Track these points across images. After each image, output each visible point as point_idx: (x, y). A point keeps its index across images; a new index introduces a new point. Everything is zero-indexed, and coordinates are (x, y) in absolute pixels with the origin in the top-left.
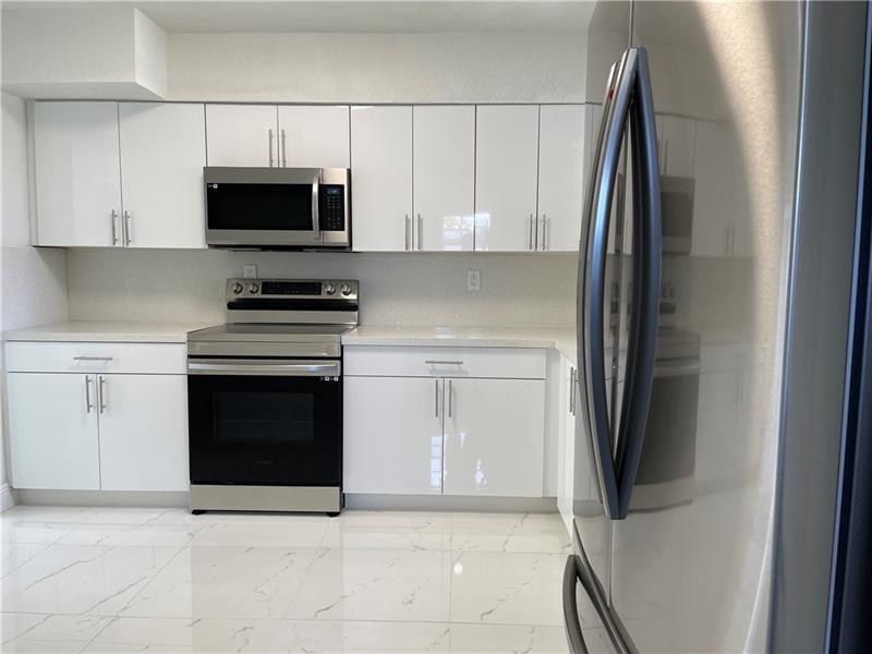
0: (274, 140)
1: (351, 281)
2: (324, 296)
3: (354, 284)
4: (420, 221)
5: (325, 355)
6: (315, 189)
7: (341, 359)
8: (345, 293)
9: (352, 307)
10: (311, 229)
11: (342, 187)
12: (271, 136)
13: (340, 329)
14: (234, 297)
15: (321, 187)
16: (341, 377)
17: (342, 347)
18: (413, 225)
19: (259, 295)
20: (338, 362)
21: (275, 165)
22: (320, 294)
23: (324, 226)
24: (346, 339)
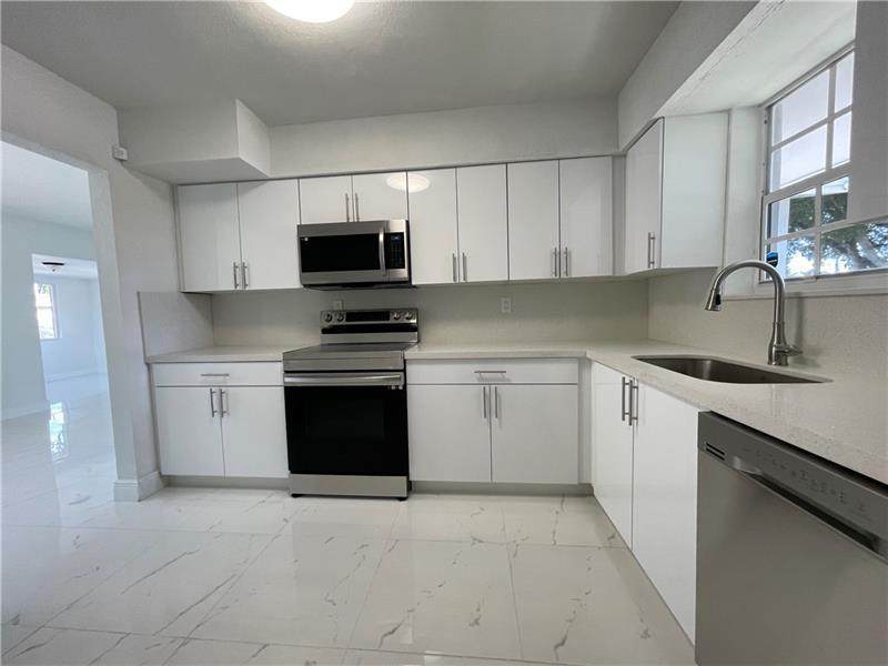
0: (350, 201)
1: (412, 309)
2: (392, 321)
3: (415, 312)
4: (464, 258)
5: (391, 368)
6: (381, 238)
7: (404, 371)
8: (408, 318)
9: (413, 328)
10: (378, 268)
11: (402, 234)
12: (347, 199)
13: (404, 346)
14: (327, 325)
15: (386, 236)
16: (405, 386)
17: (405, 361)
18: (460, 262)
19: (344, 323)
20: (402, 374)
21: (351, 221)
22: (388, 319)
23: (389, 265)
24: (409, 354)
